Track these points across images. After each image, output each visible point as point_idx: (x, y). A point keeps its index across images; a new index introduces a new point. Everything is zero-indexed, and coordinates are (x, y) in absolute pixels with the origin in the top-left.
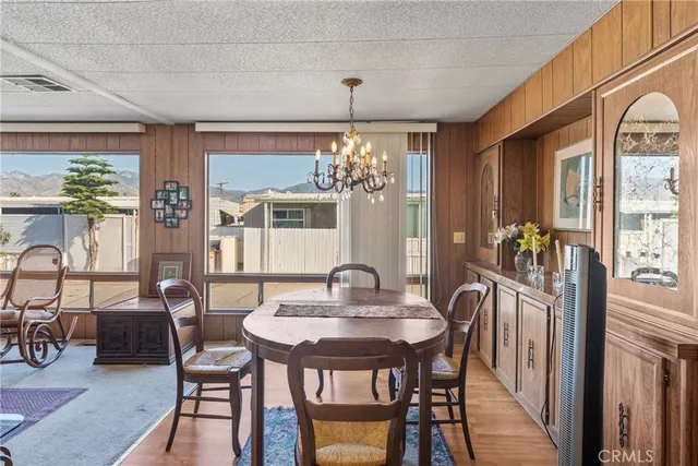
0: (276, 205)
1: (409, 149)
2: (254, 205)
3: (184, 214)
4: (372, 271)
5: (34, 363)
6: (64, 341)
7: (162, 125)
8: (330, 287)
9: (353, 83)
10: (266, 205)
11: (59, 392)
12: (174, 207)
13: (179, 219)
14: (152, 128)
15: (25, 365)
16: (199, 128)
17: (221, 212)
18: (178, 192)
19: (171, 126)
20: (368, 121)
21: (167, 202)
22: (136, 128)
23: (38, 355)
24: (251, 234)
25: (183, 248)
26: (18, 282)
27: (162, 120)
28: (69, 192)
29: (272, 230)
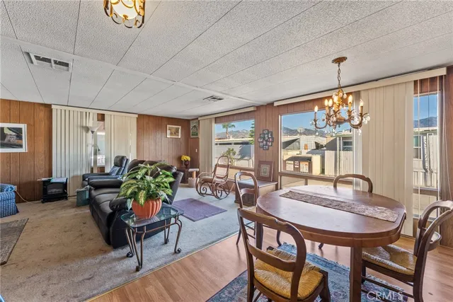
0: (344, 138)
1: (416, 93)
2: (332, 138)
3: (270, 144)
4: (368, 180)
5: (217, 197)
6: (229, 192)
7: (262, 106)
8: (335, 186)
9: (339, 60)
10: (338, 138)
11: (218, 209)
12: (267, 141)
13: (269, 146)
14: (259, 107)
15: (214, 197)
16: (276, 104)
17: (316, 143)
18: (268, 134)
19: (266, 106)
20: (377, 80)
21: (264, 138)
22: (252, 109)
23: (219, 195)
24: (329, 155)
25: (269, 159)
26: (218, 168)
27: (261, 104)
28: (252, 136)
29: (342, 152)
